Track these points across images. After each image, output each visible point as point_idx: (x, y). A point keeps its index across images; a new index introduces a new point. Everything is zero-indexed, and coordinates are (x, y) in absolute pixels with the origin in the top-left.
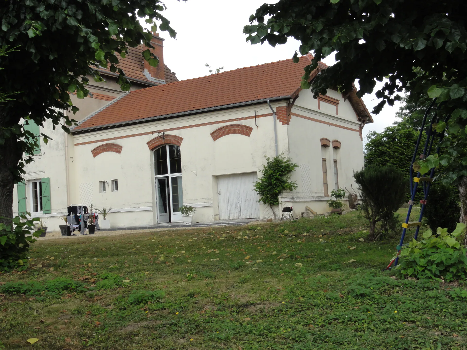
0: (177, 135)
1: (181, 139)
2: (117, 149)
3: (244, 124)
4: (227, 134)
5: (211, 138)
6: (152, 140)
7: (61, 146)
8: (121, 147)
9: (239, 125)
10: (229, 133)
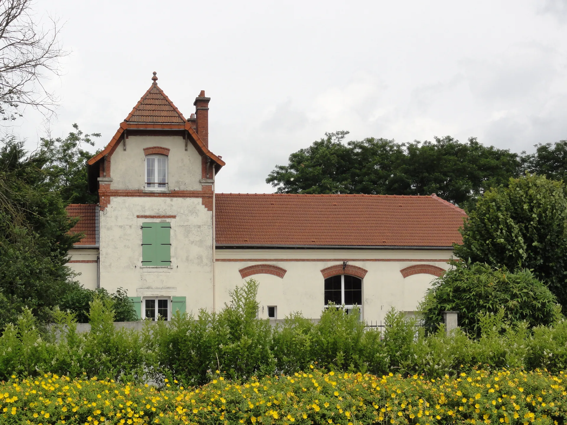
0: (361, 267)
1: (366, 271)
2: (280, 272)
3: (437, 266)
4: (419, 273)
5: (400, 275)
6: (329, 268)
7: (205, 261)
8: (285, 271)
9: (432, 266)
10: (421, 273)
